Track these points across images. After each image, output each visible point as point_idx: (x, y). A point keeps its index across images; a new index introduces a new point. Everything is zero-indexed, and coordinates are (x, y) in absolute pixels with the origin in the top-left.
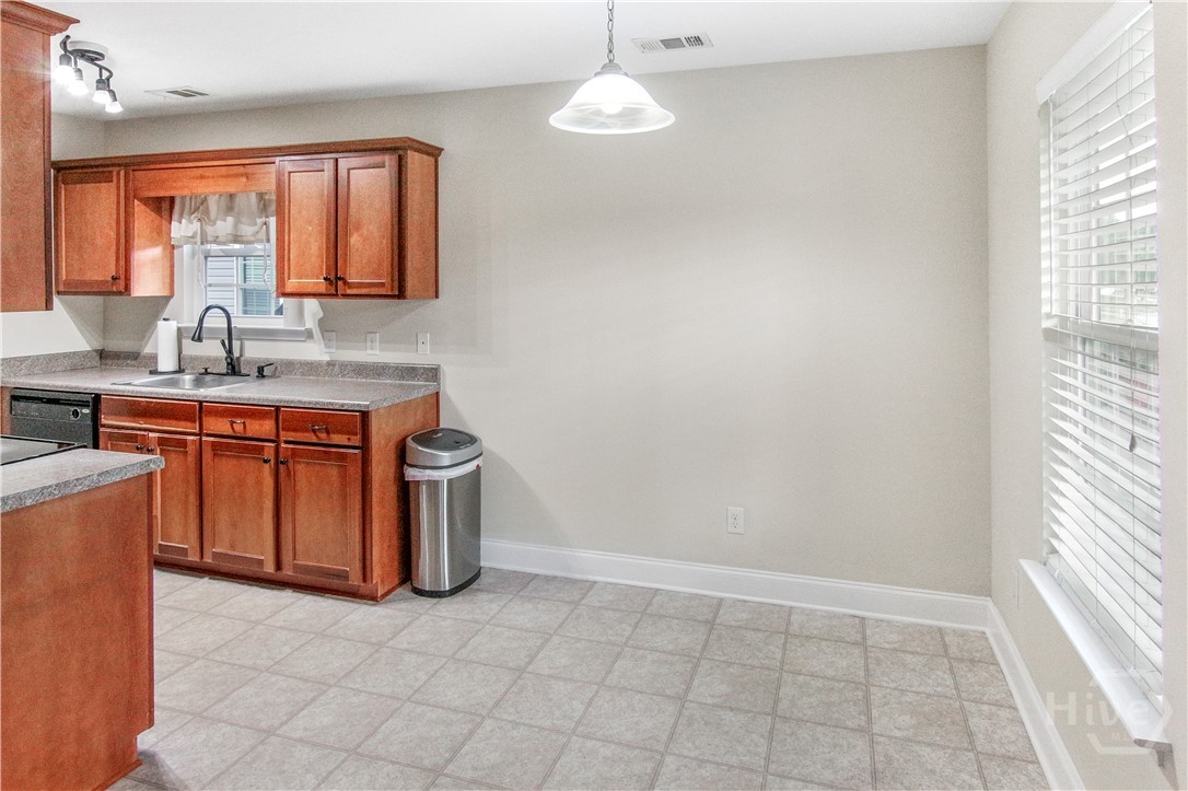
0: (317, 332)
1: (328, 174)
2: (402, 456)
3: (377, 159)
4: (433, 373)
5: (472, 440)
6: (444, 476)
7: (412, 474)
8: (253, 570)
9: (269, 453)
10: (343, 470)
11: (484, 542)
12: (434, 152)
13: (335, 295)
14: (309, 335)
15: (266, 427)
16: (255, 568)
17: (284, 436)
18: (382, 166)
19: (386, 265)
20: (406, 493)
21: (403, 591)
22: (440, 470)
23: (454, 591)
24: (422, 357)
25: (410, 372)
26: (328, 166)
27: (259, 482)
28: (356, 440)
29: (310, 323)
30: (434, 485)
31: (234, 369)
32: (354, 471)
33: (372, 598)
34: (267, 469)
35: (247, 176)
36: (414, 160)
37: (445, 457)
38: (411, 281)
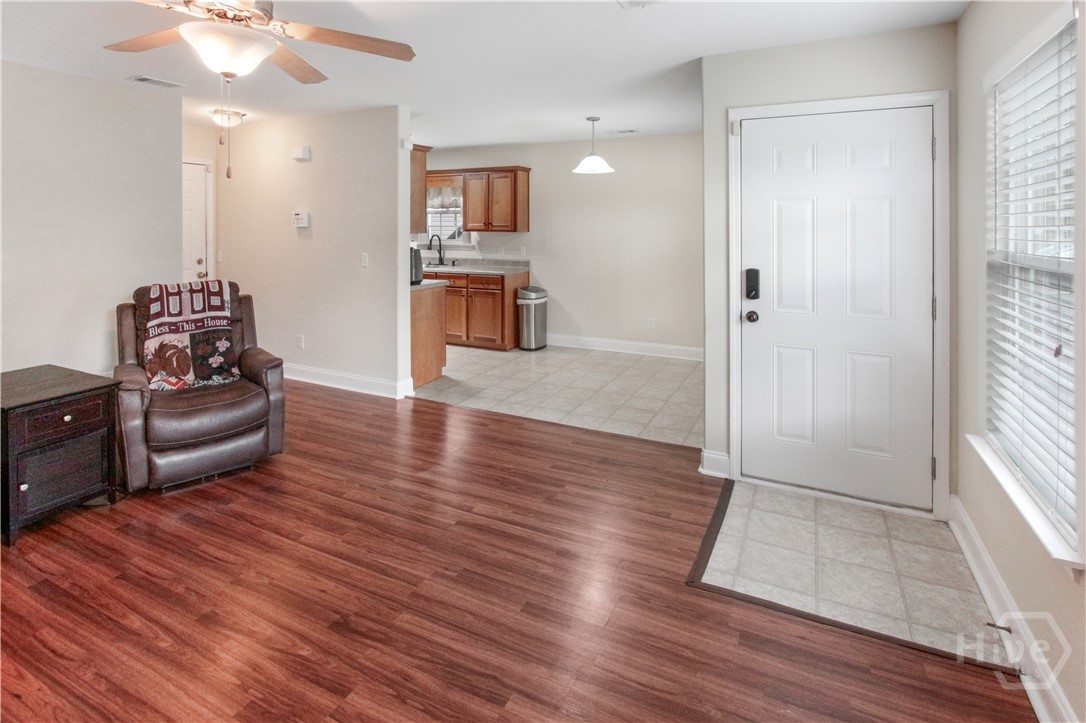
0: (477, 247)
1: (484, 181)
2: (516, 295)
3: (506, 174)
4: (527, 264)
5: (543, 290)
6: (532, 303)
7: (520, 302)
8: (458, 341)
9: (464, 293)
10: (494, 298)
11: (548, 335)
12: (527, 170)
13: (488, 230)
14: (473, 248)
15: (463, 283)
16: (458, 339)
17: (470, 286)
18: (507, 177)
19: (509, 218)
20: (517, 309)
21: (517, 349)
22: (532, 300)
23: (537, 349)
24: (522, 256)
25: (516, 263)
26: (485, 177)
27: (460, 304)
28: (499, 287)
29: (474, 242)
30: (528, 306)
31: (441, 262)
32: (499, 299)
33: (505, 350)
34: (463, 299)
35: (451, 181)
36: (520, 174)
37: (533, 295)
38: (519, 225)
